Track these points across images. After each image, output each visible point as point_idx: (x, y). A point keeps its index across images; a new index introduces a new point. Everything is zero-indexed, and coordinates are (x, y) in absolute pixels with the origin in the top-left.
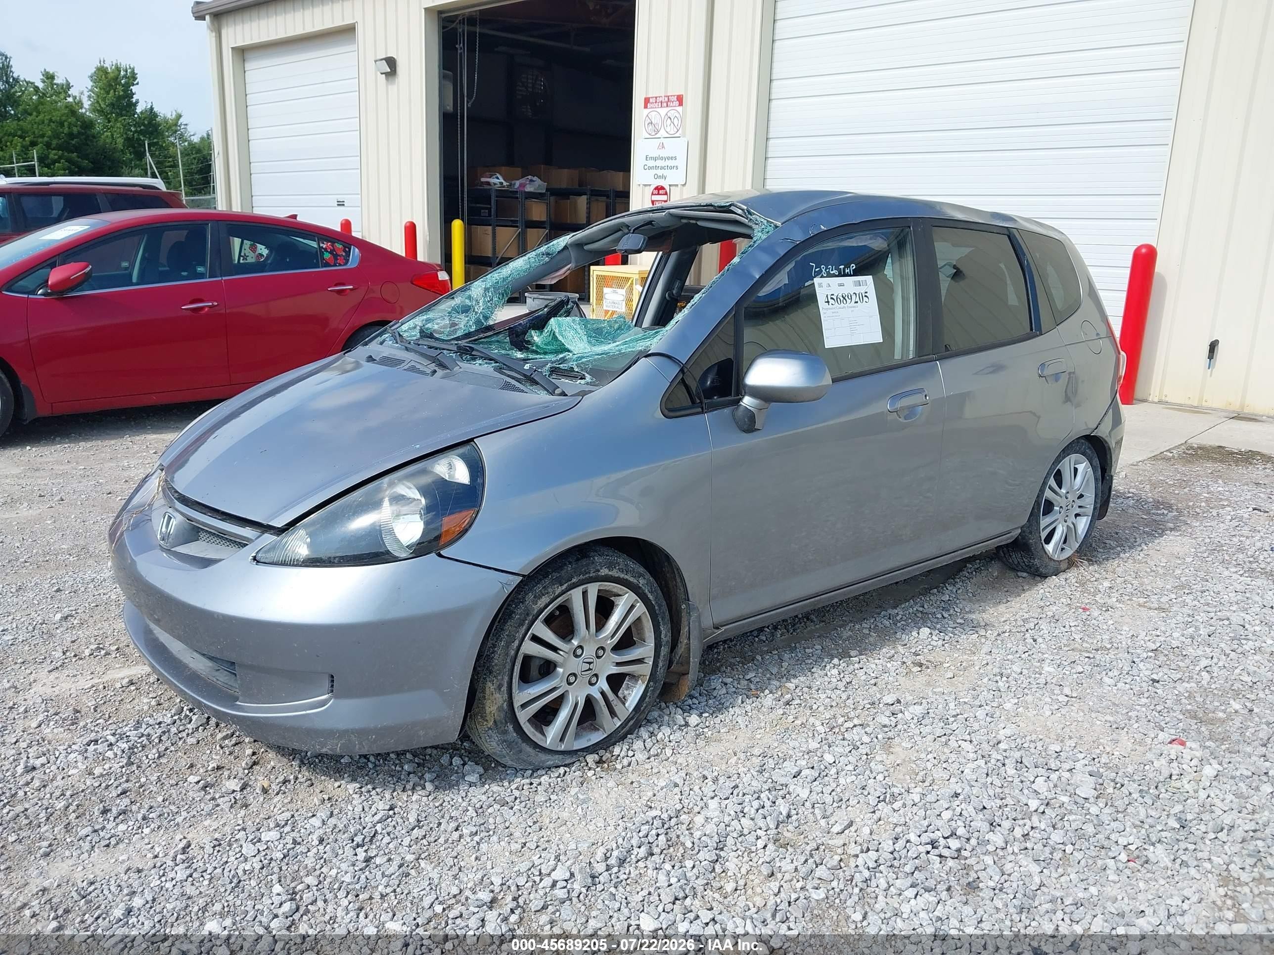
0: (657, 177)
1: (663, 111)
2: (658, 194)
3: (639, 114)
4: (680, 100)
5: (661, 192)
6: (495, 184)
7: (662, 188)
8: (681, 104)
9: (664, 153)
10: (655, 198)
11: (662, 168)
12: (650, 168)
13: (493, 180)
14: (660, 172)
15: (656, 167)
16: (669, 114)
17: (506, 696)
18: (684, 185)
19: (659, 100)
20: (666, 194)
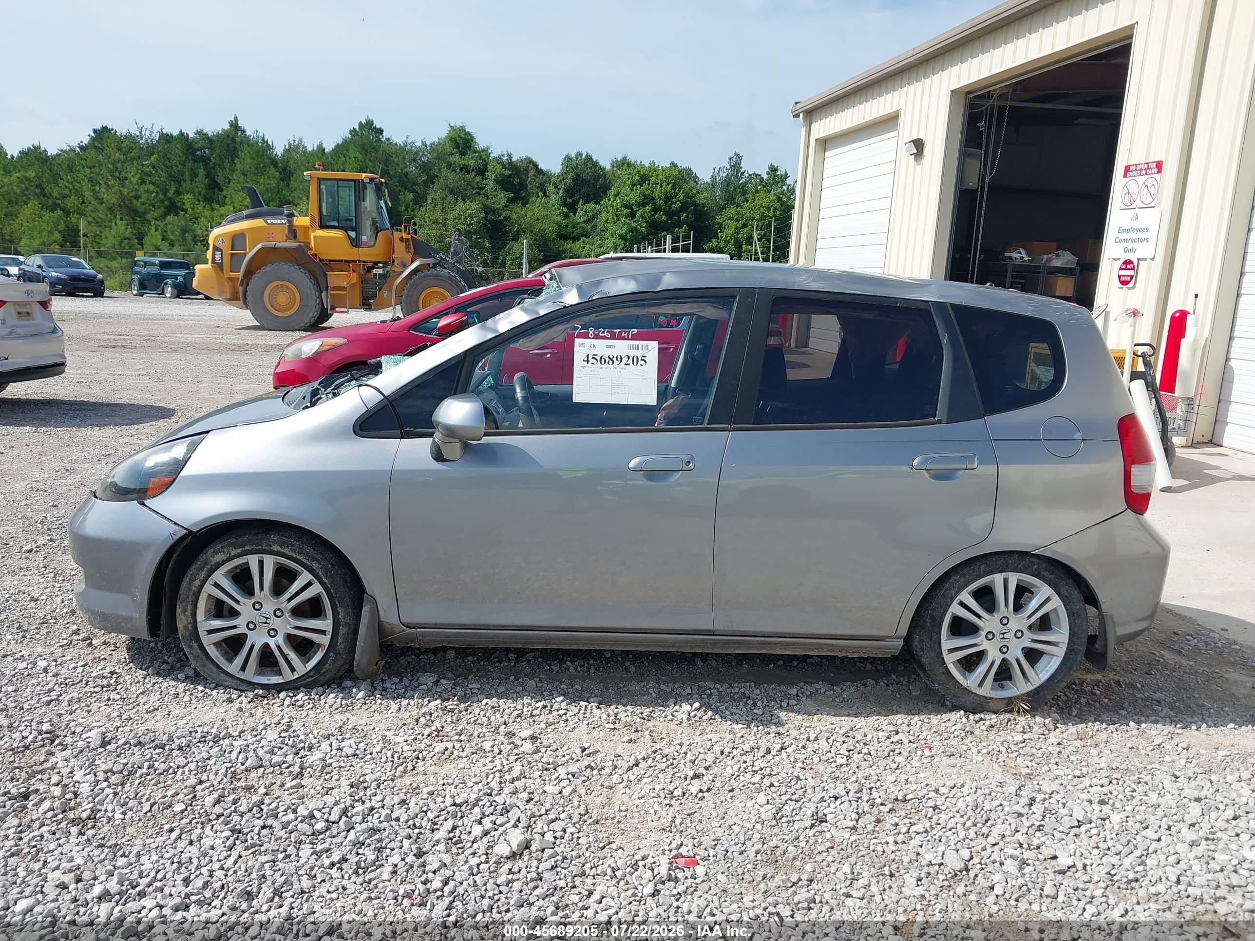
0: (1126, 250)
1: (1141, 179)
2: (1126, 269)
3: (1118, 182)
4: (1159, 166)
5: (1129, 266)
6: (1017, 259)
7: (1131, 262)
8: (1159, 171)
9: (1136, 225)
10: (1123, 272)
11: (1133, 241)
12: (1124, 241)
13: (1015, 255)
14: (1130, 245)
15: (1127, 240)
16: (1147, 183)
17: (190, 619)
18: (1153, 259)
19: (1139, 167)
20: (1133, 269)
